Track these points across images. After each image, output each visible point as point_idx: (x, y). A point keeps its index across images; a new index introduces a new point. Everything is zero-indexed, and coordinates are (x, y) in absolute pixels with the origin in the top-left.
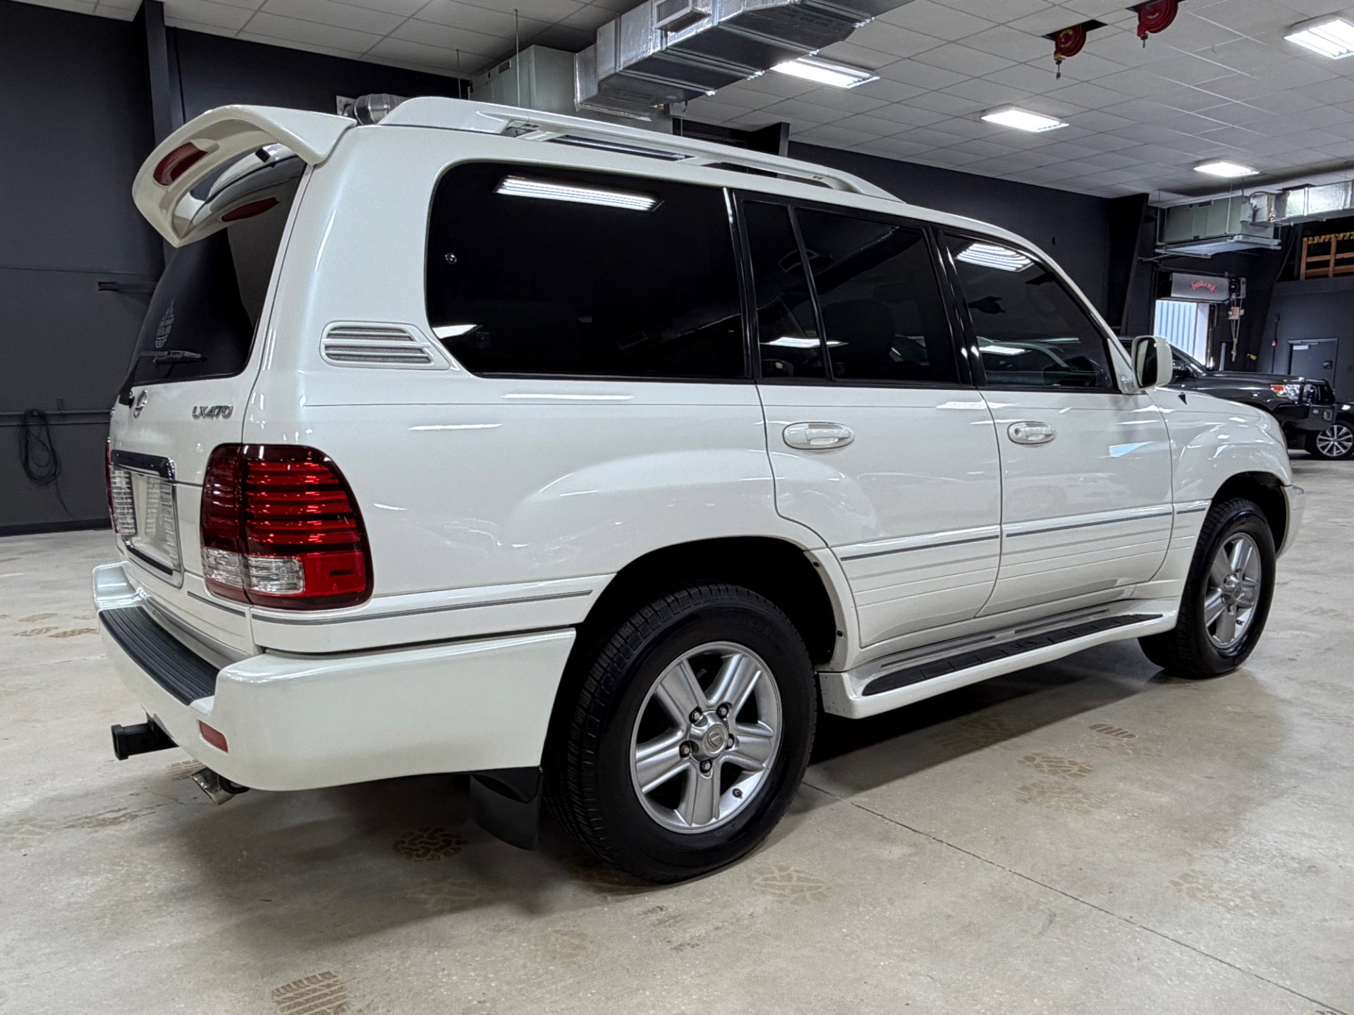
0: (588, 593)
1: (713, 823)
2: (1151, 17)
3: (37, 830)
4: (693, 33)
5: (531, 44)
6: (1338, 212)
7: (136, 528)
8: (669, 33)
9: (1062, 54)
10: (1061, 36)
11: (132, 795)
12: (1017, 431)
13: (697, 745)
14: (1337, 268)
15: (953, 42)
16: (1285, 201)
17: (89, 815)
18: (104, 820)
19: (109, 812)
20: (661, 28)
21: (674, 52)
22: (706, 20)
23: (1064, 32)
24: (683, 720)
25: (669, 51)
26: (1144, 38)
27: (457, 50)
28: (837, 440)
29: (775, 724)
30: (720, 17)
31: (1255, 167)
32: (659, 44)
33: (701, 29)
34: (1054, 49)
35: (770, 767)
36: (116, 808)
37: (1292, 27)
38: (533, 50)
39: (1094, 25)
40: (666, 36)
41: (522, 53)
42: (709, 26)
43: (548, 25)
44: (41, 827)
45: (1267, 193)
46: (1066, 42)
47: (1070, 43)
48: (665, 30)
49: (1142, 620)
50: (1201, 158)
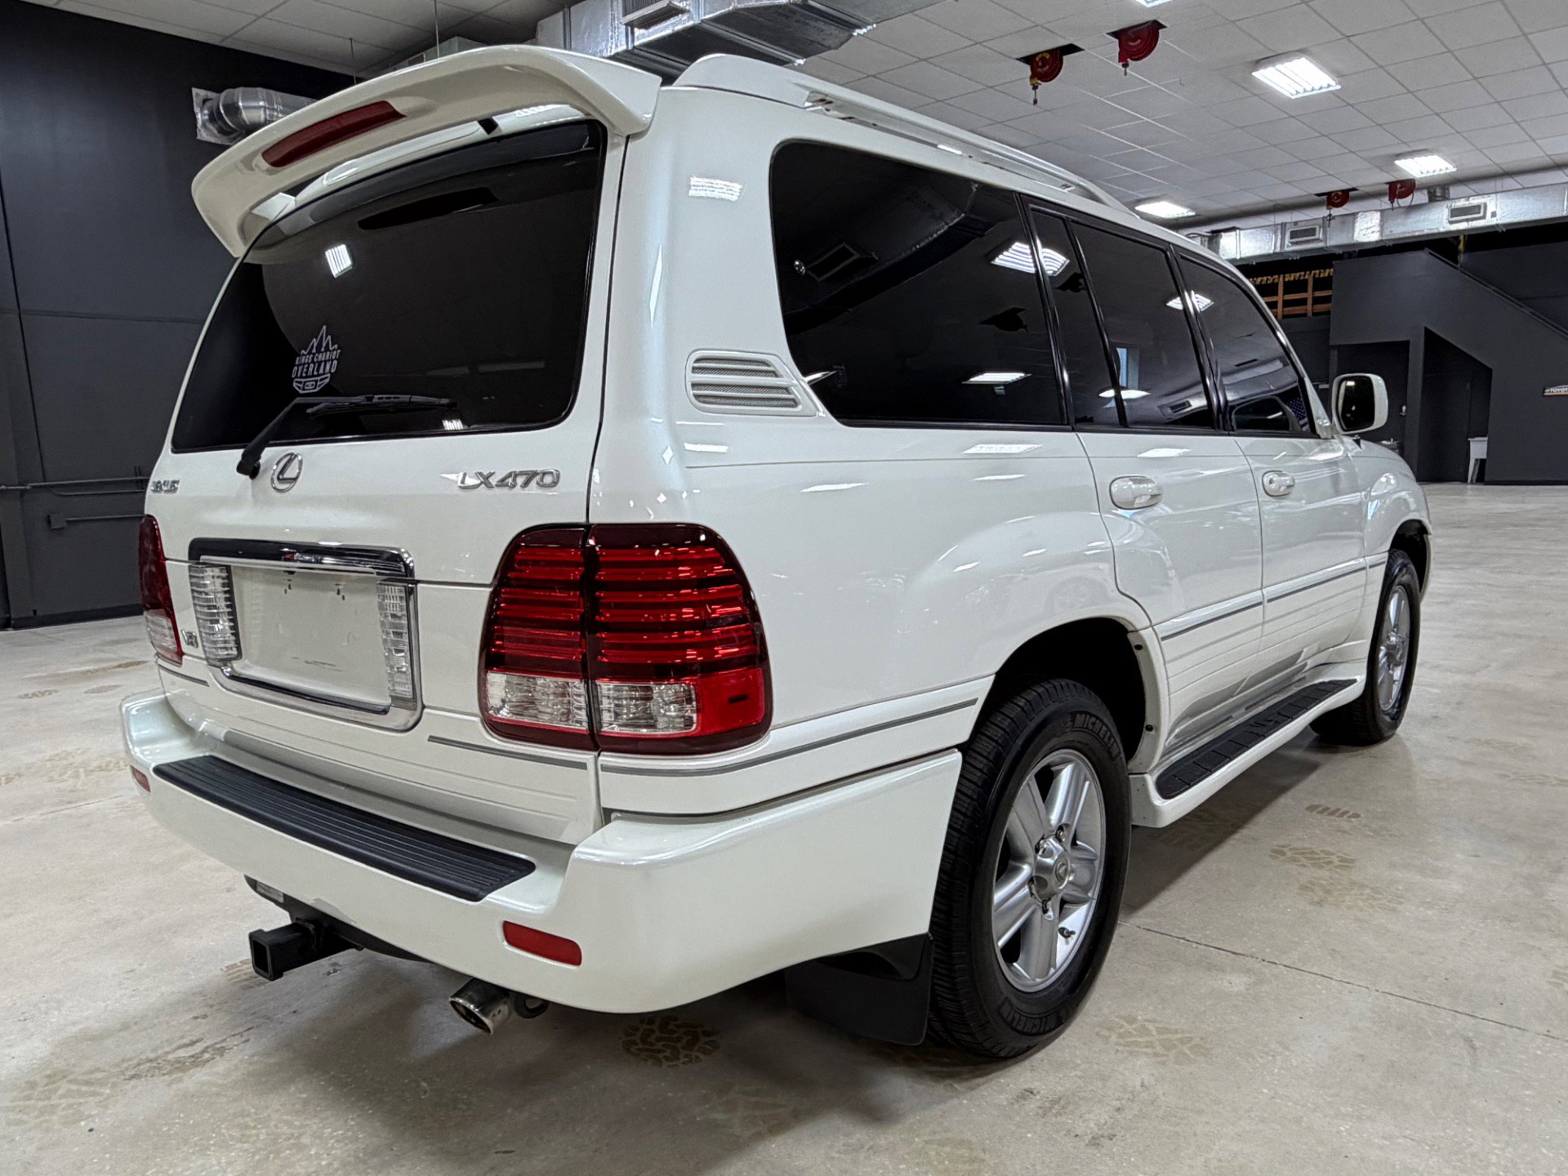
0: (973, 702)
1: (1054, 974)
2: (1132, 44)
3: (84, 1088)
4: (669, 31)
5: (454, 36)
6: (1269, 255)
7: (239, 648)
8: (636, 30)
9: (1039, 79)
10: (1037, 59)
11: (196, 1018)
12: (1271, 482)
13: (1044, 880)
14: (1286, 309)
15: (925, 60)
16: (1218, 243)
17: (152, 1056)
18: (178, 1061)
19: (180, 1047)
20: (627, 25)
21: (642, 53)
22: (685, 17)
23: (1040, 55)
24: (1030, 851)
25: (636, 51)
26: (1126, 65)
27: (351, 39)
28: (1149, 497)
29: (1099, 843)
30: (705, 14)
31: (1191, 208)
32: (624, 42)
33: (679, 27)
34: (1029, 73)
35: (1096, 897)
36: (186, 1041)
37: (1259, 63)
38: (457, 44)
39: (1071, 49)
40: (633, 33)
41: (444, 43)
42: (690, 23)
43: (472, 14)
44: (88, 1083)
45: (1200, 235)
46: (1043, 66)
47: (1047, 67)
48: (631, 25)
49: (1346, 687)
50: (1142, 196)
